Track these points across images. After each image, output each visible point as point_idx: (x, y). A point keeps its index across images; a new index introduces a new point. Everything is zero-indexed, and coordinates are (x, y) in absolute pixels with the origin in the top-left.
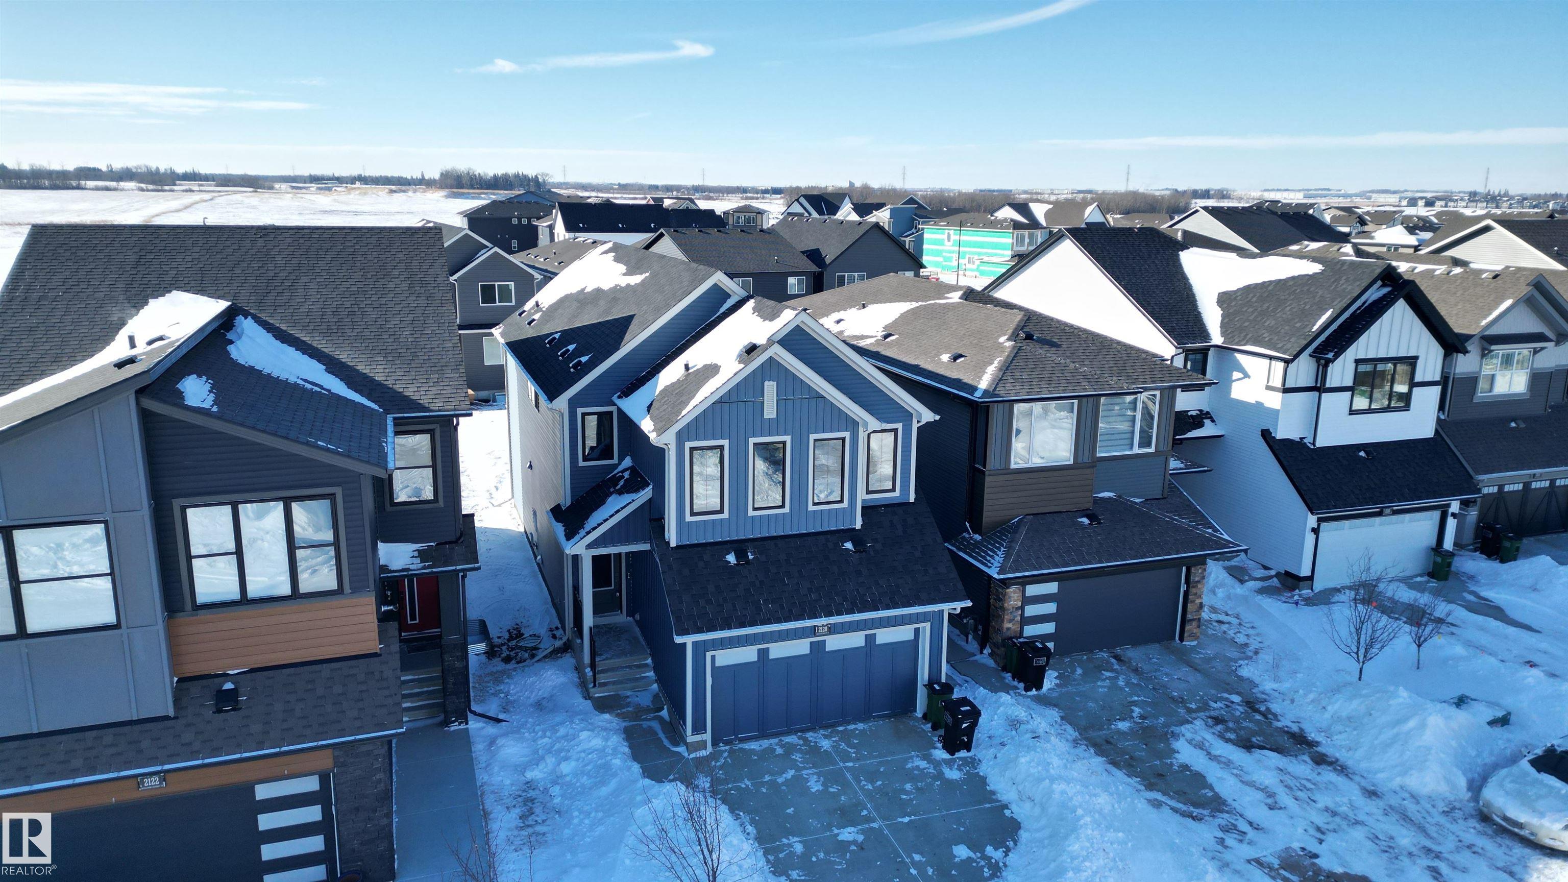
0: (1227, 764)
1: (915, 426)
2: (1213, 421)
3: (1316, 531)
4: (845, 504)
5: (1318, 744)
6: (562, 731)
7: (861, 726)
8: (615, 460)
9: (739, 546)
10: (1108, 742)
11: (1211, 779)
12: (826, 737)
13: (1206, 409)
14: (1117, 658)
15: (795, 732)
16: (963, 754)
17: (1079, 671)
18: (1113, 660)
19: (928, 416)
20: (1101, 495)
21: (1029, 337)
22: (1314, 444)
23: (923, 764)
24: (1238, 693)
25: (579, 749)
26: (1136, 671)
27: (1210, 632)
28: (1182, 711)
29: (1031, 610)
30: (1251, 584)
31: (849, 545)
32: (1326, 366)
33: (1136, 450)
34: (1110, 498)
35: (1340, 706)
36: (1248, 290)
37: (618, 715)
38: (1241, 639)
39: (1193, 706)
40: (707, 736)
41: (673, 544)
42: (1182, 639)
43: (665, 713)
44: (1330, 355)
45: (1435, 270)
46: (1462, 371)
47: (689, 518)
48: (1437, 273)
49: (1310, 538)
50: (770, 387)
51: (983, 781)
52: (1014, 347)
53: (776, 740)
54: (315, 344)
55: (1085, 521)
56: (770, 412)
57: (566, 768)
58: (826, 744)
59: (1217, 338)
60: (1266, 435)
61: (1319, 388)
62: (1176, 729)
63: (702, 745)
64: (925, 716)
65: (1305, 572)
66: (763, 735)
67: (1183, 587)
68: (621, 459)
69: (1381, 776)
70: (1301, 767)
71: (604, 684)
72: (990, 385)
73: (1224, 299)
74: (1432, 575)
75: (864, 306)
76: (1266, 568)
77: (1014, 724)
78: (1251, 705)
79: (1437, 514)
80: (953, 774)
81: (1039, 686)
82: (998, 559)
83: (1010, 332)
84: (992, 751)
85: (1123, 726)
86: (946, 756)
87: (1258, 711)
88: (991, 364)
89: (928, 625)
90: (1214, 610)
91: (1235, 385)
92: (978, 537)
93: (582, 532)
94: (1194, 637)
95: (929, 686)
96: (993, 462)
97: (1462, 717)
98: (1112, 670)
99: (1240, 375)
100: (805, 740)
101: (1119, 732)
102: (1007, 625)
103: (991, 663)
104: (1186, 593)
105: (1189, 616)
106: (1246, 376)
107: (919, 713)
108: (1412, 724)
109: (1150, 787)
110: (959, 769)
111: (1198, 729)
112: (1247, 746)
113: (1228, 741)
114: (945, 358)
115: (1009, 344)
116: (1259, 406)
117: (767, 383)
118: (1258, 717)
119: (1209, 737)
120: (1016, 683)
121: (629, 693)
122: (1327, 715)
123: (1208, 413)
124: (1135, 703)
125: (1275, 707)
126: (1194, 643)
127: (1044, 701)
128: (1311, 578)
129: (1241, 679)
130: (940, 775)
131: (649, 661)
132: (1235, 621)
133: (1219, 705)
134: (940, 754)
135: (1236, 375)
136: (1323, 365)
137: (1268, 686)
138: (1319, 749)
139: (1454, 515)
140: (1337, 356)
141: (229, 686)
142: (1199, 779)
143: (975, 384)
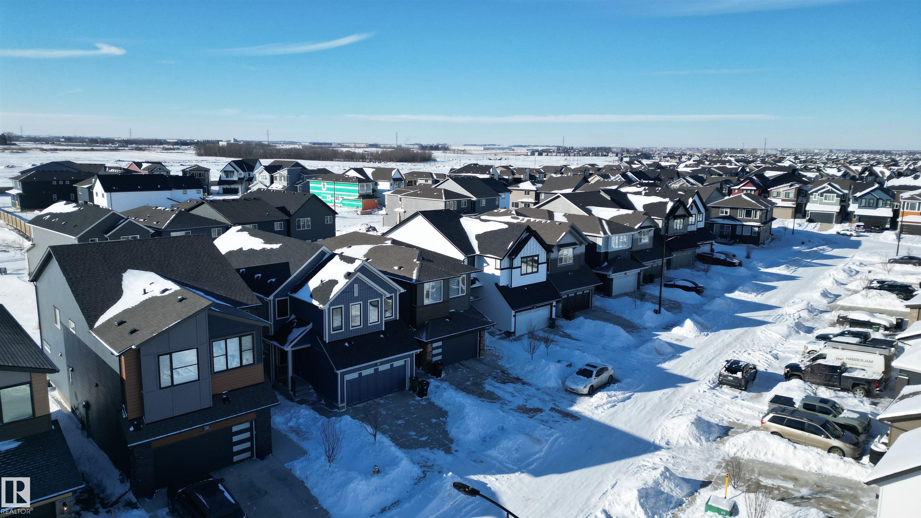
0: (500, 388)
1: (398, 293)
2: (478, 281)
3: (515, 316)
4: (379, 322)
5: (523, 379)
6: (292, 411)
7: (390, 395)
8: (288, 317)
9: (348, 340)
10: (465, 388)
11: (496, 393)
12: (381, 400)
13: (476, 277)
14: (461, 365)
15: (370, 400)
16: (425, 397)
17: (451, 370)
18: (460, 366)
19: (402, 290)
20: (451, 311)
21: (423, 259)
22: (511, 286)
23: (414, 402)
24: (499, 370)
25: (302, 415)
26: (468, 367)
27: (487, 353)
28: (484, 377)
29: (435, 352)
30: (496, 337)
31: (382, 336)
32: (513, 260)
33: (460, 295)
34: (454, 312)
35: (528, 368)
36: (485, 233)
37: (307, 405)
38: (497, 354)
39: (487, 375)
40: (345, 404)
41: (327, 342)
42: (479, 356)
43: (323, 402)
44: (514, 257)
45: (542, 221)
46: (553, 257)
47: (332, 333)
48: (543, 222)
49: (513, 318)
50: (356, 286)
51: (433, 403)
52: (420, 263)
53: (365, 403)
54: (194, 285)
55: (448, 320)
56: (356, 294)
57: (301, 421)
58: (382, 402)
59: (478, 252)
60: (497, 285)
61: (511, 268)
62: (484, 382)
63: (343, 407)
64: (410, 389)
65: (513, 330)
66: (361, 403)
67: (479, 339)
68: (291, 315)
69: (540, 384)
70: (519, 386)
71: (299, 396)
72: (417, 277)
73: (478, 237)
74: (550, 327)
75: (350, 247)
76: (500, 331)
77: (438, 387)
78: (503, 372)
79: (549, 306)
80: (424, 403)
81: (440, 376)
82: (424, 335)
83: (416, 257)
84: (434, 395)
85: (468, 383)
86: (420, 399)
87: (505, 373)
88: (414, 270)
89: (409, 359)
90: (487, 346)
91: (485, 268)
92: (415, 330)
93: (288, 343)
94: (484, 355)
95: (411, 378)
96: (419, 304)
97: (559, 365)
98: (461, 369)
99: (486, 265)
100: (375, 402)
101: (467, 385)
102: (428, 358)
103: (423, 372)
104: (480, 340)
105: (481, 348)
106: (488, 265)
107: (407, 389)
108: (546, 368)
109: (480, 397)
110: (425, 401)
111: (490, 381)
112: (504, 383)
113: (498, 382)
114: (396, 268)
115: (418, 262)
116: (493, 275)
117: (355, 285)
118: (506, 375)
119: (493, 382)
120: (433, 376)
121: (307, 398)
122: (524, 371)
123: (476, 278)
124: (470, 377)
125: (510, 372)
126: (483, 357)
127: (443, 380)
128: (514, 332)
129: (499, 365)
130: (420, 404)
131: (311, 386)
132: (494, 349)
133: (494, 373)
134: (418, 398)
135: (485, 265)
136: (512, 260)
137: (507, 366)
138: (523, 381)
139: (554, 306)
140: (515, 257)
141: (224, 396)
142: (493, 393)
143: (411, 277)
